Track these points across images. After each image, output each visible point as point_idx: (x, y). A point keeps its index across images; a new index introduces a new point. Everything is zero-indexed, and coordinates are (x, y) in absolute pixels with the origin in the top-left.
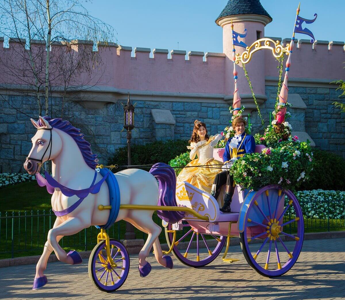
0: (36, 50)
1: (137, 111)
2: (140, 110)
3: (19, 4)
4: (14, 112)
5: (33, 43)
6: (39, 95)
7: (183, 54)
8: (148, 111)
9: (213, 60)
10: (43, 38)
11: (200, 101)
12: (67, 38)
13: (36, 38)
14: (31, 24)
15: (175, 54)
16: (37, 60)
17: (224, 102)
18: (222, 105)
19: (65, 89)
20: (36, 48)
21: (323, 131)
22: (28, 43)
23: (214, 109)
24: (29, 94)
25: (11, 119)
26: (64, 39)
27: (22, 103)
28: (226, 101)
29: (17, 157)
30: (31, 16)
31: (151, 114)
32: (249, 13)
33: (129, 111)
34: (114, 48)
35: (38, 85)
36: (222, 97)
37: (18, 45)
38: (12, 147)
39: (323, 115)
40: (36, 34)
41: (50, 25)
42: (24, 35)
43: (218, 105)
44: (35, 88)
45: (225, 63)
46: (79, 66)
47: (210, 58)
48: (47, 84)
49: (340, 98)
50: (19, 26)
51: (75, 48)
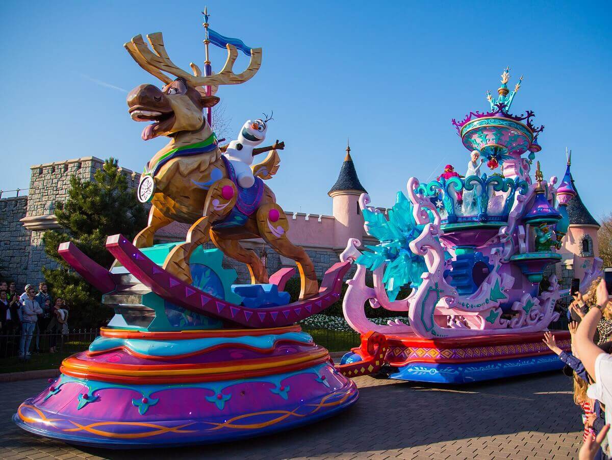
1: (269, 256)
2: (271, 255)
7: (304, 215)
8: (277, 256)
9: (325, 220)
11: (316, 250)
15: (298, 215)
17: (332, 251)
18: (331, 253)
23: (326, 256)
28: (334, 250)
31: (279, 258)
32: (352, 189)
33: (263, 256)
36: (331, 247)
43: (329, 253)
45: (334, 223)
47: (323, 219)
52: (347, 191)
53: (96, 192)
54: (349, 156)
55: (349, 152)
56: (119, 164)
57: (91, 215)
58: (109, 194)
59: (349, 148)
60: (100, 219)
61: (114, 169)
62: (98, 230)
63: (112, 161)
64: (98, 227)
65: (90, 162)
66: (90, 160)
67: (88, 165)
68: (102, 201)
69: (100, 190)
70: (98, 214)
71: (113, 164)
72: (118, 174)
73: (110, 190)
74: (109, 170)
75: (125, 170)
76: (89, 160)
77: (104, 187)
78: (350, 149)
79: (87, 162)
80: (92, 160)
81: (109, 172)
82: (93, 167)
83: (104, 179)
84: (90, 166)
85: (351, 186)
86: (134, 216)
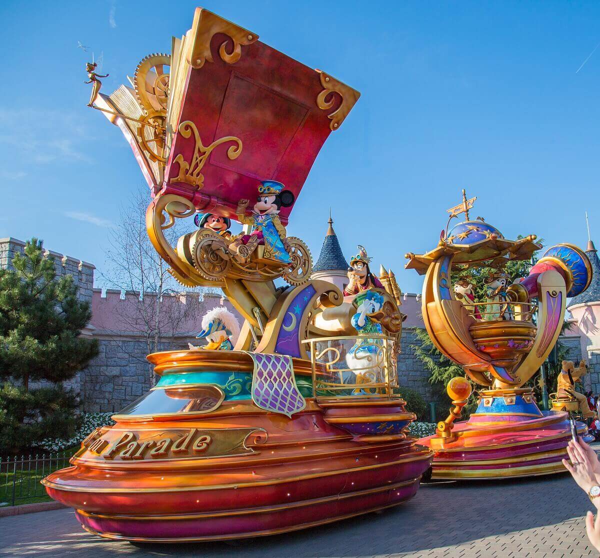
0: (148, 301)
3: (135, 261)
4: (126, 356)
5: (146, 295)
6: (150, 340)
10: (155, 290)
12: (176, 291)
13: (149, 290)
14: (145, 279)
16: (149, 310)
19: (173, 335)
20: (149, 299)
21: (402, 370)
22: (141, 295)
24: (140, 340)
25: (124, 363)
26: (173, 291)
27: (134, 348)
29: (127, 397)
30: (145, 272)
32: (336, 269)
34: (218, 299)
35: (149, 332)
37: (132, 297)
38: (124, 388)
39: (402, 356)
40: (149, 287)
41: (161, 279)
42: (138, 288)
44: (146, 335)
46: (186, 315)
48: (156, 331)
49: (416, 341)
50: (135, 280)
51: (183, 300)
52: (331, 272)
53: (13, 282)
54: (332, 229)
55: (331, 225)
56: (44, 247)
57: (8, 311)
58: (32, 284)
59: (331, 220)
60: (20, 317)
61: (38, 252)
62: (15, 331)
63: (35, 242)
64: (17, 327)
65: (7, 245)
66: (7, 242)
67: (4, 248)
68: (22, 293)
69: (20, 279)
70: (16, 310)
71: (37, 246)
72: (43, 259)
73: (33, 280)
74: (31, 254)
75: (52, 253)
76: (5, 243)
77: (25, 276)
78: (333, 221)
79: (3, 245)
80: (10, 242)
81: (32, 256)
82: (11, 251)
83: (25, 266)
84: (7, 249)
85: (335, 265)
86: (65, 311)
